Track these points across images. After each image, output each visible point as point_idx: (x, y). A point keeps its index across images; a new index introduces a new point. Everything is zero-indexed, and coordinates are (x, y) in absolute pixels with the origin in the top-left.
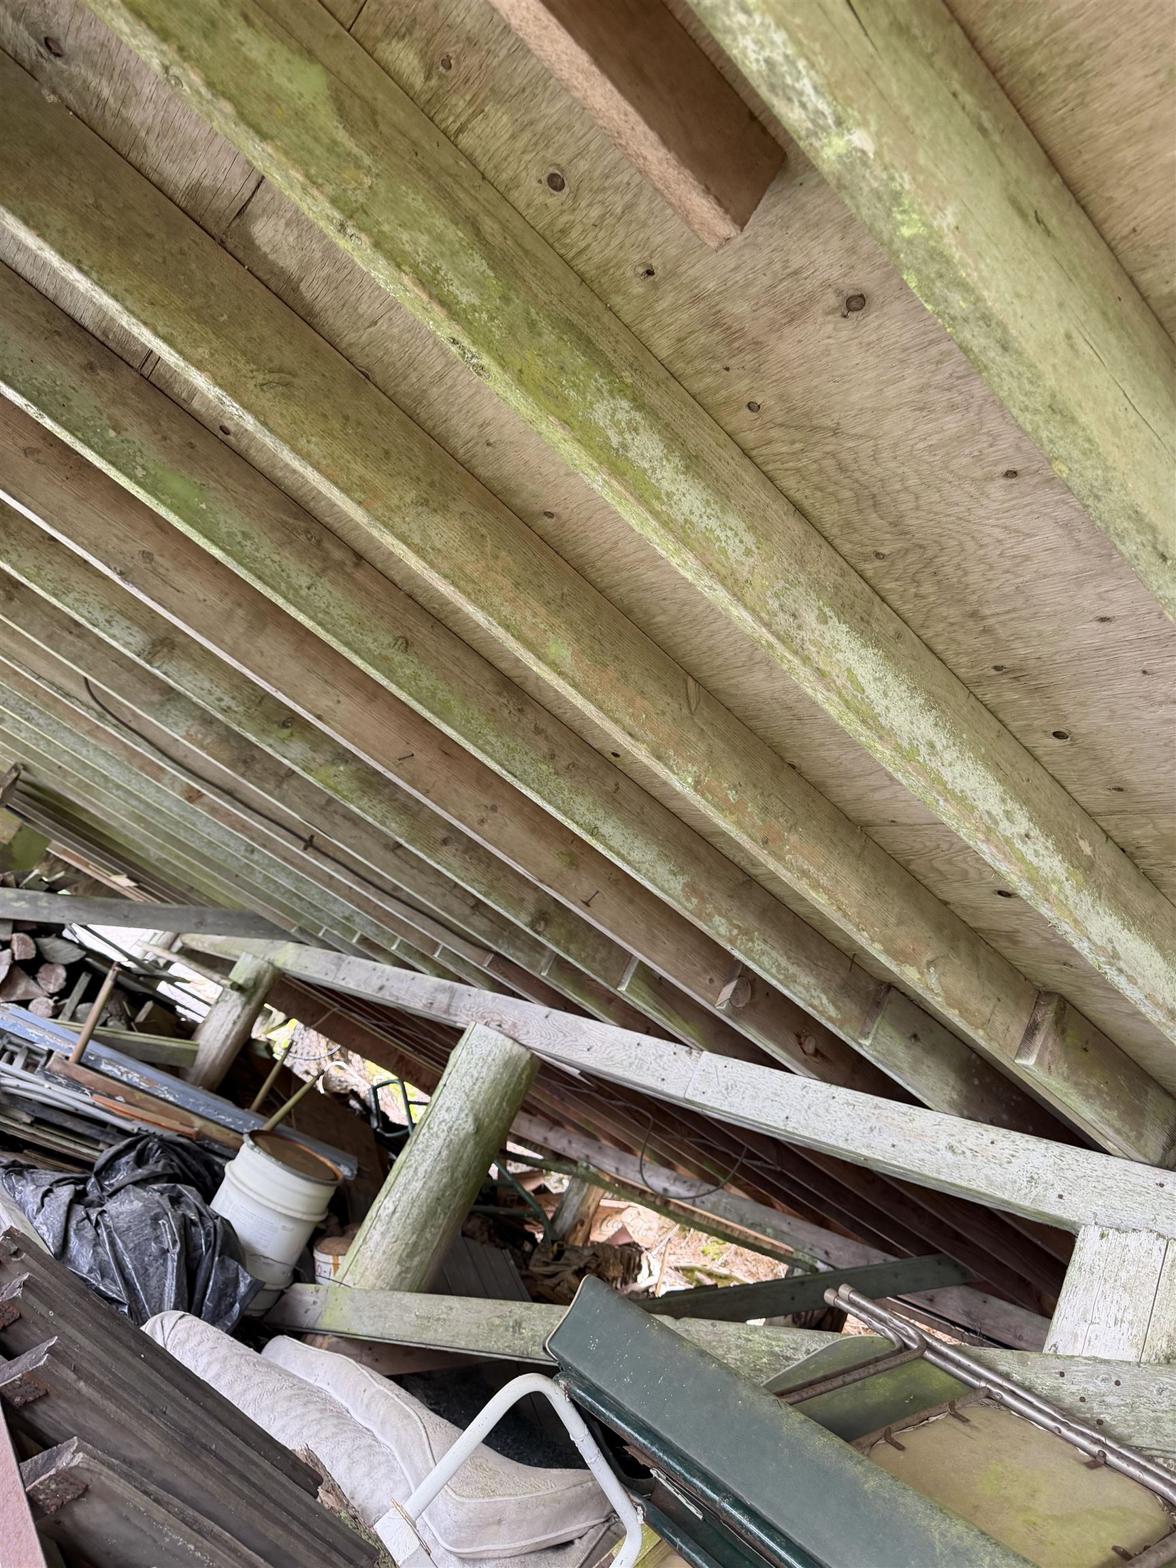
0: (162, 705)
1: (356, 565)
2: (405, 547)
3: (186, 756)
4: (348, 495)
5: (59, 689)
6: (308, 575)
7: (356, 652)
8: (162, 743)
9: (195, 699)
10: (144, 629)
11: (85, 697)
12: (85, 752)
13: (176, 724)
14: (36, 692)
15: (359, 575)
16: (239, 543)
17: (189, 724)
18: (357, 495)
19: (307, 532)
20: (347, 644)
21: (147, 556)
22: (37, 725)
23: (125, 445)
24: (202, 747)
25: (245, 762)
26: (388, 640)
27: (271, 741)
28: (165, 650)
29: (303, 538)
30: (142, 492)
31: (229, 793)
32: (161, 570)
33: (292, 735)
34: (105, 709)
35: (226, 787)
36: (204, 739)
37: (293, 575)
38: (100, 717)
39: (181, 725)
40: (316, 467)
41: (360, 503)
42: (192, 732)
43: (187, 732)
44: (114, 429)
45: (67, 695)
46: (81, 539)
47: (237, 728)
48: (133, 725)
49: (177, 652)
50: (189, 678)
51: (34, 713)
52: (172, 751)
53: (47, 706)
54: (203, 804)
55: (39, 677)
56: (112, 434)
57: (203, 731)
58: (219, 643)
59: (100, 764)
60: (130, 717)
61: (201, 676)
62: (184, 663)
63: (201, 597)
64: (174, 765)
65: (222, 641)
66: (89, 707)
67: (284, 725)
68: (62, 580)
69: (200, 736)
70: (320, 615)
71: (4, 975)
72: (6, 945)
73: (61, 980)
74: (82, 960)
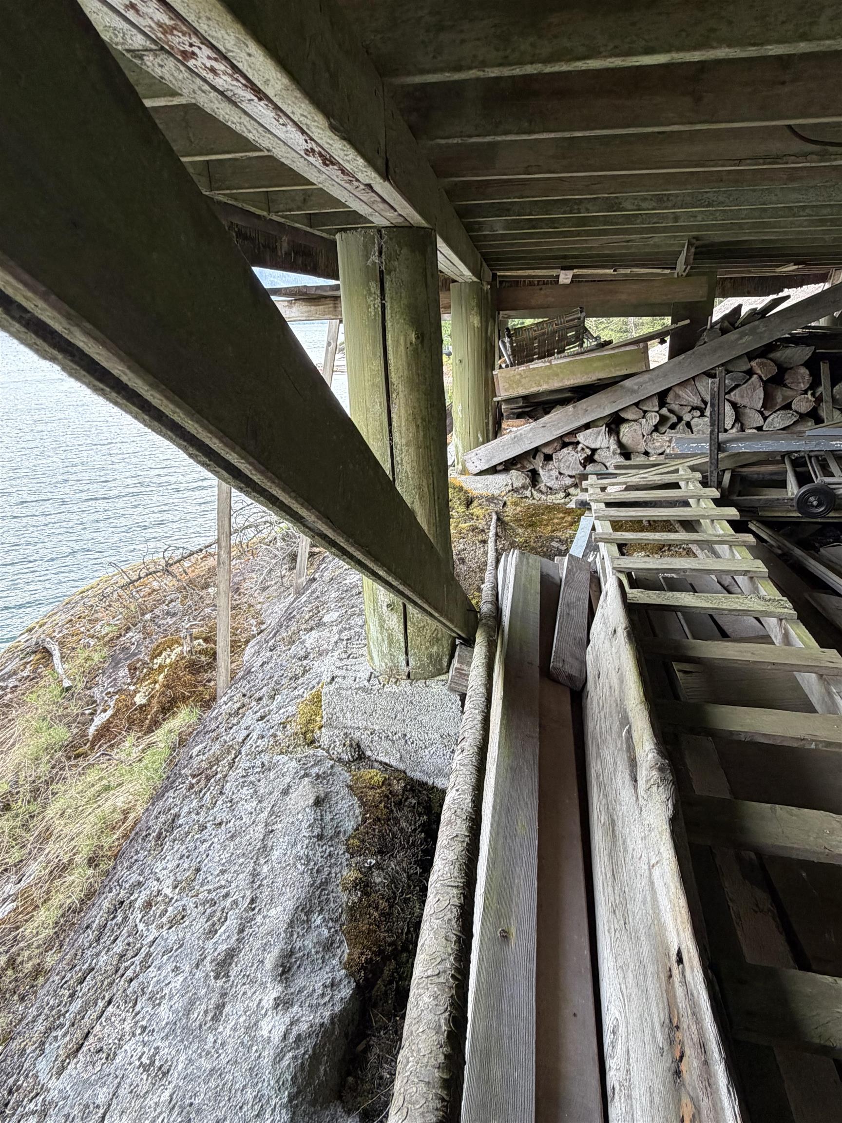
11: (798, 146)
12: (774, 198)
22: (721, 203)
34: (825, 143)
38: (819, 156)
45: (777, 158)
55: (740, 161)
71: (762, 396)
72: (750, 373)
73: (807, 377)
74: (814, 353)
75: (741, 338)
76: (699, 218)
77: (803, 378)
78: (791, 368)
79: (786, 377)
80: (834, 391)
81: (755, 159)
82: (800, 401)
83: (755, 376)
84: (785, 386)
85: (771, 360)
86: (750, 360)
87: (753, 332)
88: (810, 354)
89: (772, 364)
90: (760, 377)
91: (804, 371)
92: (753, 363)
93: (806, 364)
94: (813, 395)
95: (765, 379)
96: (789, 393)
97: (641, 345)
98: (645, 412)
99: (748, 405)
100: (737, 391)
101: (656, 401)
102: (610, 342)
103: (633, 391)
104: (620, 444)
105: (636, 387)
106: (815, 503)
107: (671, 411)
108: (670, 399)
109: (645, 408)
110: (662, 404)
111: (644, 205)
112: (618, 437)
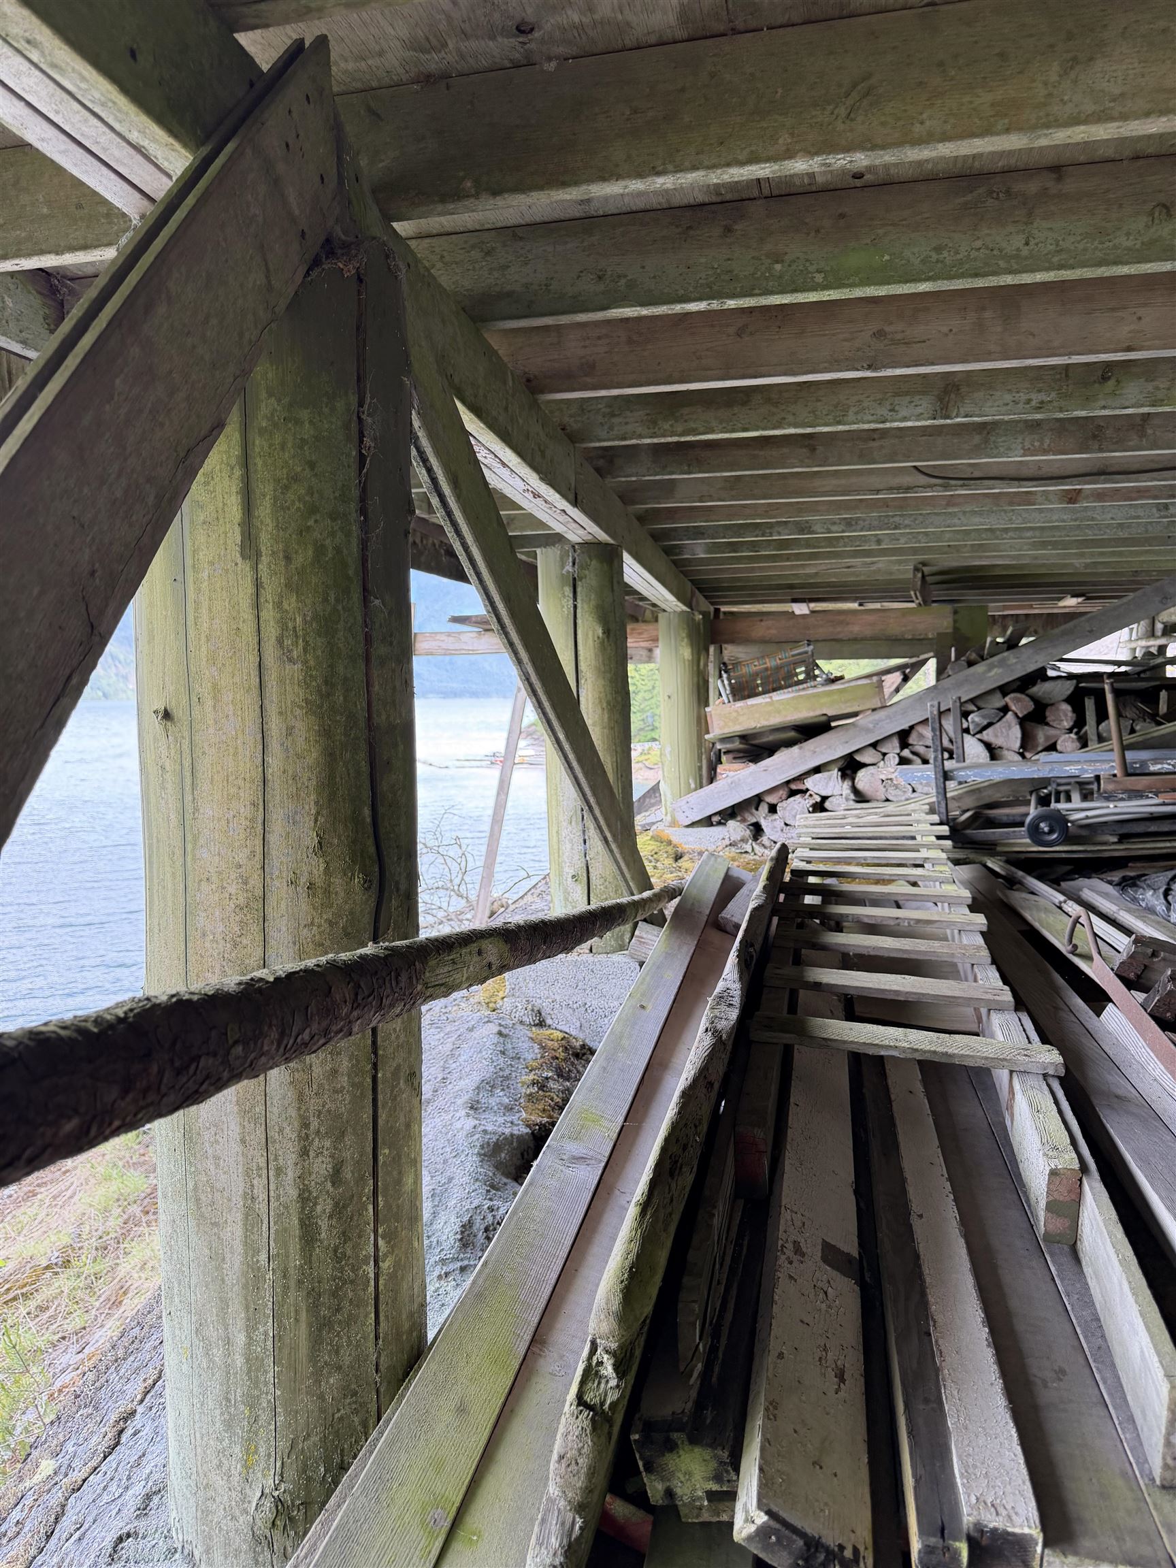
0: (986, 441)
1: (1059, 179)
2: (1082, 128)
3: (1040, 468)
4: (992, 134)
5: (899, 489)
6: (1018, 233)
7: (1116, 263)
8: (1012, 472)
9: (1006, 418)
10: (924, 393)
11: (924, 480)
12: (959, 522)
13: (1009, 449)
14: (886, 503)
15: (1070, 186)
16: (938, 261)
17: (1020, 440)
18: (1002, 123)
19: (990, 192)
20: (1100, 264)
21: (879, 334)
22: (906, 526)
23: (794, 267)
24: (1045, 452)
25: (1095, 437)
26: (1143, 220)
27: (1103, 403)
28: (953, 396)
29: (990, 201)
30: (831, 292)
31: (1103, 473)
32: (899, 336)
33: (1118, 382)
34: (945, 478)
35: (1095, 470)
36: (1042, 444)
37: (1004, 245)
38: (946, 487)
39: (1013, 446)
40: (945, 138)
41: (1007, 131)
42: (1027, 445)
43: (1023, 448)
44: (777, 262)
45: (908, 489)
46: (822, 366)
47: (1061, 416)
48: (977, 474)
49: (964, 390)
50: (989, 404)
51: (897, 519)
52: (1026, 472)
53: (901, 508)
54: (1087, 498)
55: (878, 491)
56: (778, 267)
57: (1036, 437)
58: (988, 357)
59: (976, 523)
60: (970, 469)
61: (998, 393)
62: (976, 395)
63: (945, 329)
64: (1034, 483)
65: (990, 353)
66: (931, 486)
67: (1105, 379)
68: (836, 406)
69: (1037, 444)
70: (1055, 259)
71: (1019, 735)
72: (1005, 710)
73: (1070, 714)
74: (1077, 688)
75: (990, 670)
76: (902, 541)
77: (1066, 715)
78: (1052, 705)
79: (1047, 713)
80: (1100, 728)
81: (890, 489)
82: (1064, 741)
83: (1010, 713)
84: (1047, 724)
85: (1027, 695)
86: (1004, 695)
87: (1002, 663)
88: (1072, 689)
89: (1027, 699)
90: (1016, 714)
91: (1066, 707)
92: (1007, 699)
93: (1068, 700)
94: (1077, 734)
95: (1020, 715)
96: (1052, 732)
97: (875, 679)
98: (884, 754)
99: (1004, 745)
100: (990, 730)
101: (896, 742)
102: (841, 678)
103: (868, 731)
104: (855, 791)
105: (871, 726)
106: (1046, 829)
107: (914, 753)
108: (912, 739)
109: (884, 750)
110: (904, 744)
111: (834, 528)
112: (853, 783)
